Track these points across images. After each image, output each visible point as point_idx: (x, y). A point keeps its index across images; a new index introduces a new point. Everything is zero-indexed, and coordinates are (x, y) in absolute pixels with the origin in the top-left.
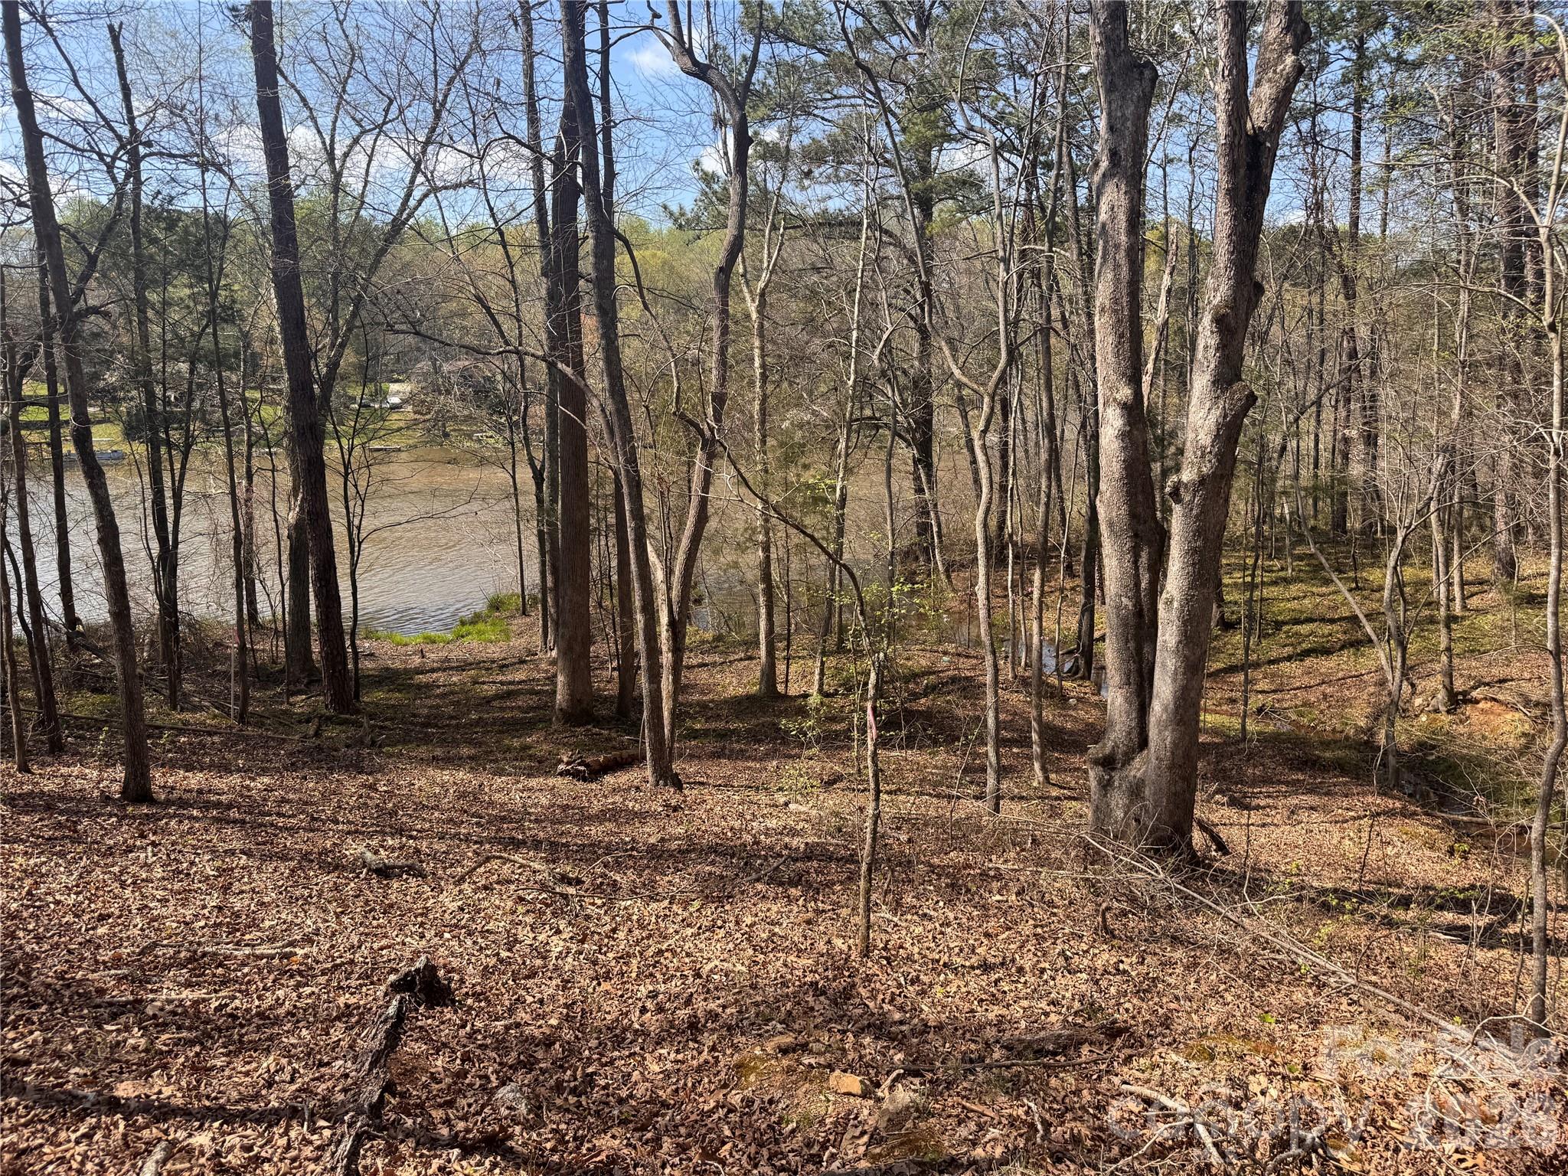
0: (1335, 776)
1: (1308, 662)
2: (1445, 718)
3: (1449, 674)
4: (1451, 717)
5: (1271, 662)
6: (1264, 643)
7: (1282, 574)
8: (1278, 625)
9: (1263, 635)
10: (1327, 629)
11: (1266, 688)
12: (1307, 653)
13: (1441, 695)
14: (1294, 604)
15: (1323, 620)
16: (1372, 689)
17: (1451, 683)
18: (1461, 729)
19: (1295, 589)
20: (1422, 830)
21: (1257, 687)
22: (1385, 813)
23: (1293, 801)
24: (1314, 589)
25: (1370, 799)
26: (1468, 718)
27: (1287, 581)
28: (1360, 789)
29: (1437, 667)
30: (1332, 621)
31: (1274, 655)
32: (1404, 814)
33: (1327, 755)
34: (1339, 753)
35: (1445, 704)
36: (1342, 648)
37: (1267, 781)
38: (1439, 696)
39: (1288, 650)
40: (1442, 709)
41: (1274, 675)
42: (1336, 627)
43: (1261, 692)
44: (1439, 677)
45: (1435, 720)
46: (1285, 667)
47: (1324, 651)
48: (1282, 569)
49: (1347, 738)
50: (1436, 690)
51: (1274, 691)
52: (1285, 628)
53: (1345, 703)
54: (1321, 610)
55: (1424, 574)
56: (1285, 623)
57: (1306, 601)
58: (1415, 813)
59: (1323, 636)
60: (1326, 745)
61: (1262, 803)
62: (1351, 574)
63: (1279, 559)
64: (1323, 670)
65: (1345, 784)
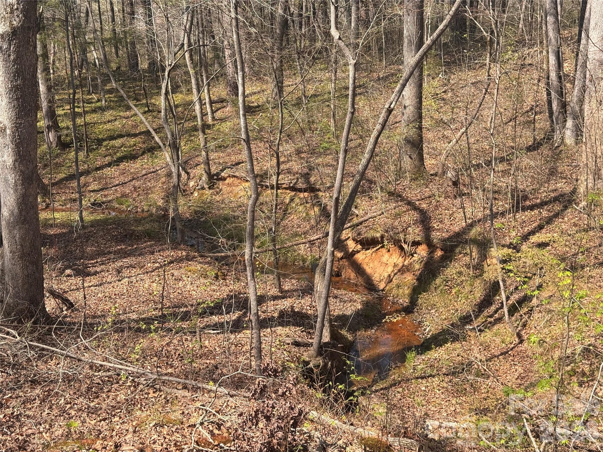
0: (145, 242)
1: (122, 166)
2: (208, 192)
3: (207, 162)
4: (211, 191)
5: (98, 169)
6: (91, 156)
7: (99, 104)
8: (100, 142)
9: (90, 150)
10: (132, 141)
11: (96, 188)
12: (121, 160)
13: (204, 178)
14: (108, 126)
15: (129, 135)
16: (163, 179)
17: (209, 169)
18: (218, 198)
19: (108, 115)
20: (199, 267)
21: (90, 188)
22: (176, 260)
23: (119, 264)
24: (122, 114)
25: (167, 253)
26: (221, 190)
27: (102, 109)
28: (160, 248)
29: (201, 159)
30: (135, 135)
31: (99, 163)
32: (189, 259)
33: (140, 228)
34: (148, 226)
35: (207, 184)
36: (143, 153)
37: (100, 253)
38: (203, 178)
39: (108, 159)
40: (206, 186)
41: (100, 178)
42: (138, 139)
43: (93, 191)
44: (202, 166)
45: (203, 194)
46: (107, 171)
47: (132, 157)
48: (99, 100)
49: (151, 215)
50: (202, 175)
51: (102, 190)
52: (105, 143)
53: (147, 191)
54: (128, 128)
55: (188, 98)
56: (104, 140)
57: (117, 123)
58: (194, 257)
59: (130, 147)
60: (138, 221)
61: (98, 269)
62: (144, 101)
63: (95, 93)
64: (132, 170)
65: (151, 246)
